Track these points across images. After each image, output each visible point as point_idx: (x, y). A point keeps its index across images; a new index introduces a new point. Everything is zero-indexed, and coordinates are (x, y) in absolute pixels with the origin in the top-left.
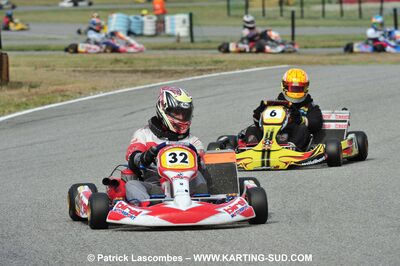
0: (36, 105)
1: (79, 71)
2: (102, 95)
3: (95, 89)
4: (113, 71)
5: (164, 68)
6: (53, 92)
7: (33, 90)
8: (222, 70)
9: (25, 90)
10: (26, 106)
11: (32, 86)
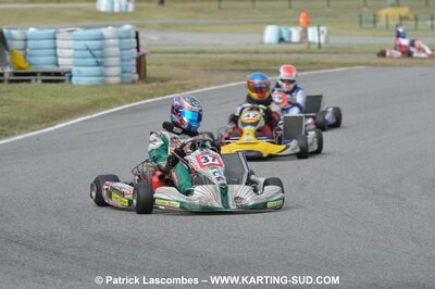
0: (159, 96)
1: (206, 70)
2: (214, 88)
3: (209, 84)
5: (271, 68)
6: (177, 86)
7: (161, 84)
8: (314, 70)
9: (155, 84)
10: (152, 96)
11: (162, 80)
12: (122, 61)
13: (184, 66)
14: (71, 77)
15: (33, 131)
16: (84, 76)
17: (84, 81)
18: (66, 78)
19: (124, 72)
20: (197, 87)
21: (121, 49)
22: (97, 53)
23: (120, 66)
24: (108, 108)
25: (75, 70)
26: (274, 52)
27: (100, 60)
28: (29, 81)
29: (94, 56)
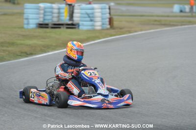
3: (141, 30)
4: (153, 24)
5: (172, 23)
9: (117, 30)
10: (115, 35)
11: (121, 29)
12: (103, 19)
13: (131, 22)
14: (79, 26)
15: (58, 50)
16: (85, 26)
17: (85, 28)
18: (76, 26)
19: (103, 24)
20: (136, 32)
21: (102, 14)
22: (91, 15)
23: (102, 22)
24: (94, 40)
25: (81, 23)
26: (176, 16)
27: (92, 19)
28: (60, 28)
29: (89, 17)
